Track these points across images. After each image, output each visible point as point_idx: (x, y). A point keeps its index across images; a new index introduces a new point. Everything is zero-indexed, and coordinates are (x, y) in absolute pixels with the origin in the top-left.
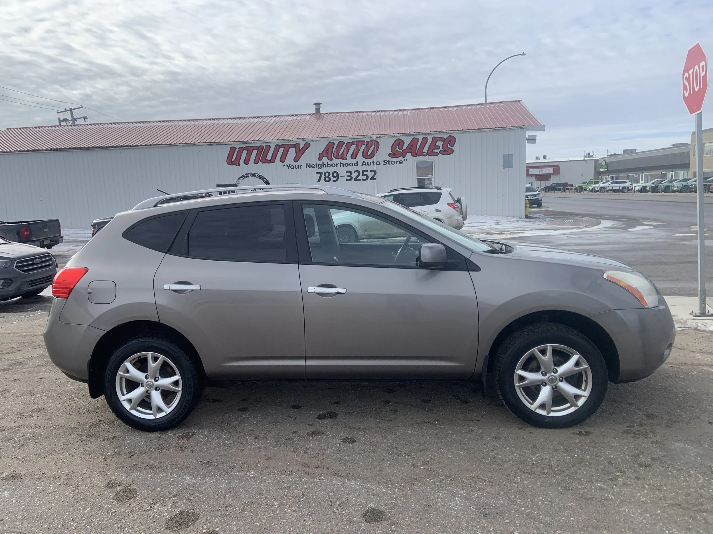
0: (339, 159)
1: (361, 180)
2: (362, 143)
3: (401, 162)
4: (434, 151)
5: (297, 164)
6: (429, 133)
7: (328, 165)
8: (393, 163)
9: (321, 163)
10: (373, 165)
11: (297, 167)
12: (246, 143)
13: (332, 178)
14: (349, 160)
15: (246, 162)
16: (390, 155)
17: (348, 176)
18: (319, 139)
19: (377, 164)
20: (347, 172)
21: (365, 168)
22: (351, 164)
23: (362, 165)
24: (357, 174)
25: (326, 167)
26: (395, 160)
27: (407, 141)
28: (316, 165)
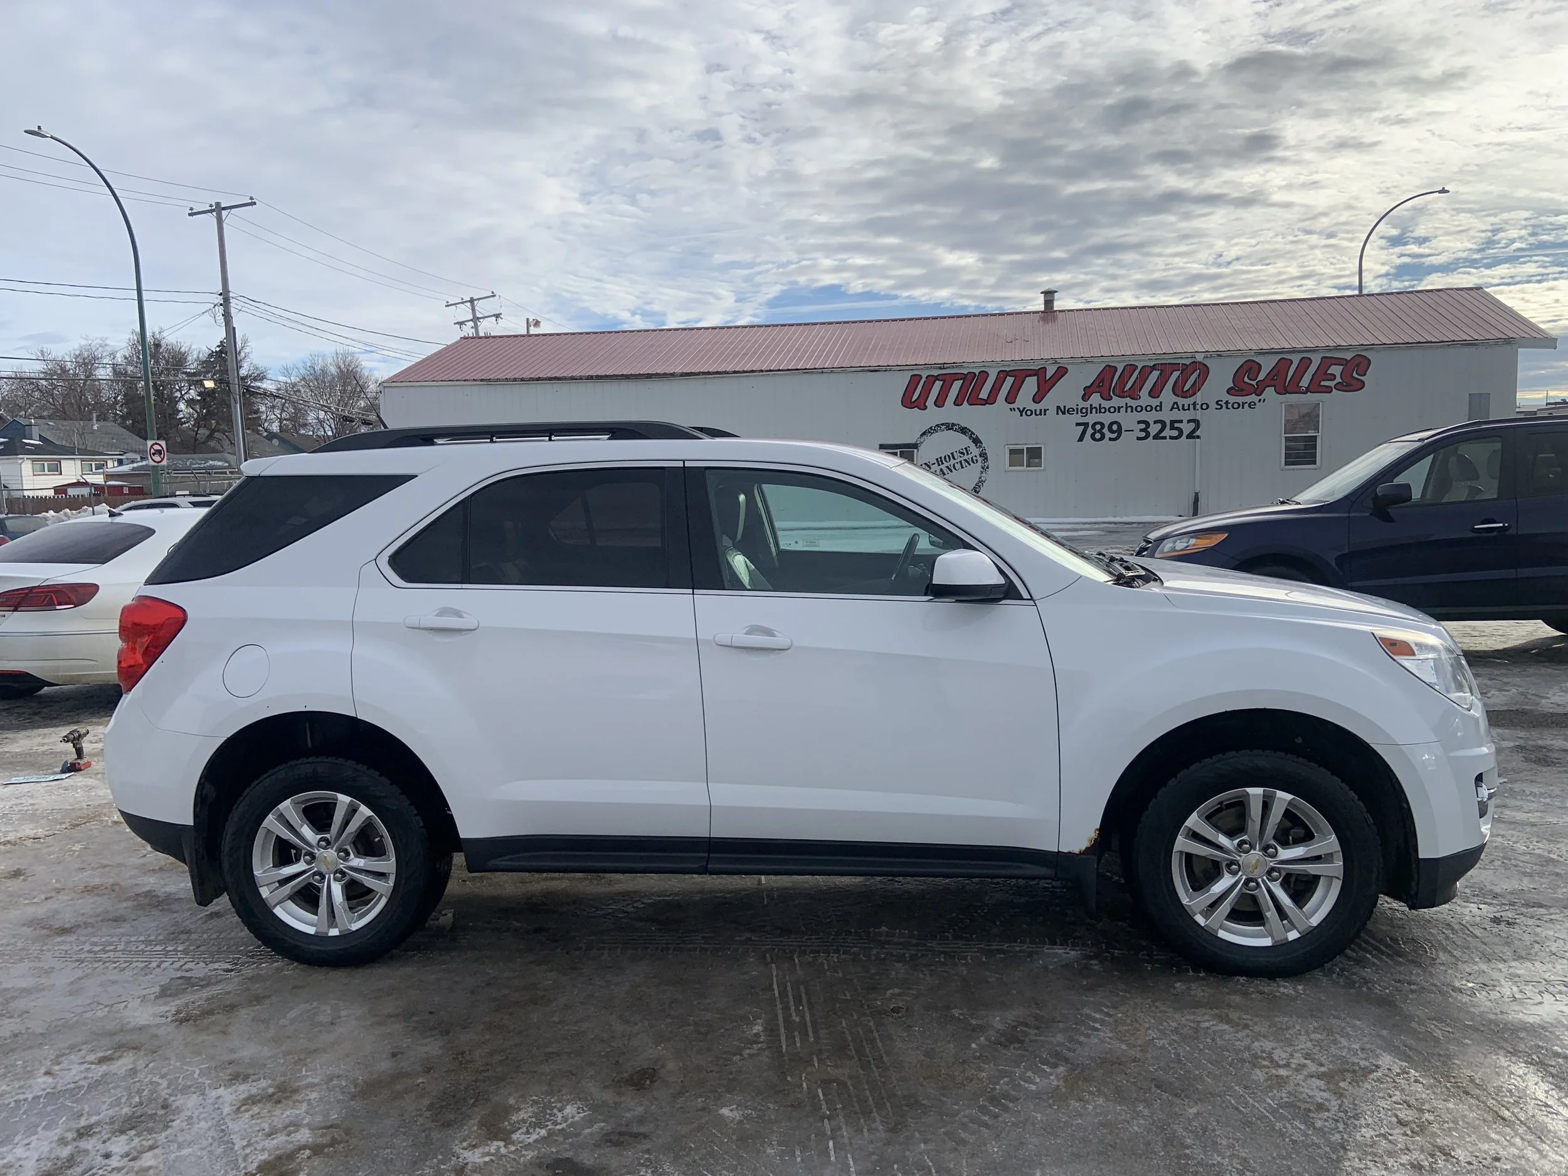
0: (1123, 397)
1: (1168, 438)
2: (1174, 367)
3: (1251, 405)
4: (1323, 383)
5: (1038, 407)
6: (1315, 350)
7: (1100, 408)
8: (1236, 406)
9: (1087, 404)
10: (1194, 409)
11: (1038, 413)
12: (940, 368)
13: (1108, 435)
14: (1145, 399)
15: (940, 403)
16: (1229, 391)
17: (1141, 430)
18: (1087, 361)
19: (1202, 409)
20: (1139, 422)
21: (1176, 415)
22: (1149, 408)
23: (1171, 410)
24: (1159, 426)
25: (1096, 413)
26: (1240, 400)
27: (1267, 365)
28: (1077, 408)
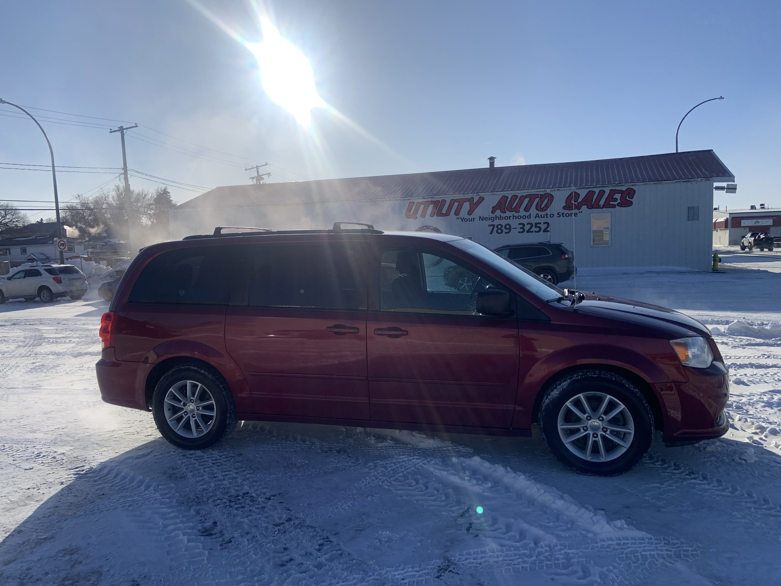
0: (512, 212)
1: (534, 232)
2: (536, 196)
3: (575, 215)
4: (611, 203)
5: (470, 217)
7: (500, 217)
8: (567, 215)
9: (494, 215)
10: (547, 217)
11: (470, 220)
12: (423, 198)
13: (504, 230)
14: (522, 213)
15: (423, 216)
16: (564, 208)
17: (521, 228)
18: (493, 194)
19: (550, 217)
20: (520, 224)
21: (538, 220)
22: (524, 217)
23: (535, 218)
24: (530, 226)
25: (499, 220)
26: (569, 212)
27: (583, 194)
28: (489, 218)
